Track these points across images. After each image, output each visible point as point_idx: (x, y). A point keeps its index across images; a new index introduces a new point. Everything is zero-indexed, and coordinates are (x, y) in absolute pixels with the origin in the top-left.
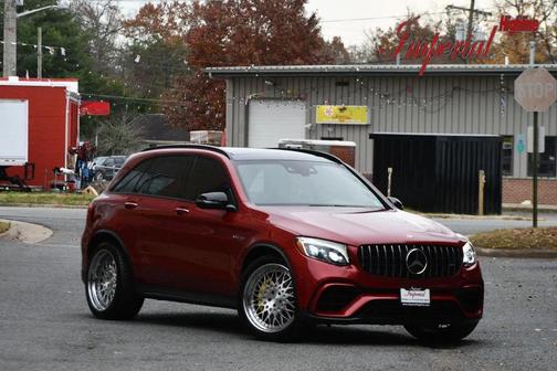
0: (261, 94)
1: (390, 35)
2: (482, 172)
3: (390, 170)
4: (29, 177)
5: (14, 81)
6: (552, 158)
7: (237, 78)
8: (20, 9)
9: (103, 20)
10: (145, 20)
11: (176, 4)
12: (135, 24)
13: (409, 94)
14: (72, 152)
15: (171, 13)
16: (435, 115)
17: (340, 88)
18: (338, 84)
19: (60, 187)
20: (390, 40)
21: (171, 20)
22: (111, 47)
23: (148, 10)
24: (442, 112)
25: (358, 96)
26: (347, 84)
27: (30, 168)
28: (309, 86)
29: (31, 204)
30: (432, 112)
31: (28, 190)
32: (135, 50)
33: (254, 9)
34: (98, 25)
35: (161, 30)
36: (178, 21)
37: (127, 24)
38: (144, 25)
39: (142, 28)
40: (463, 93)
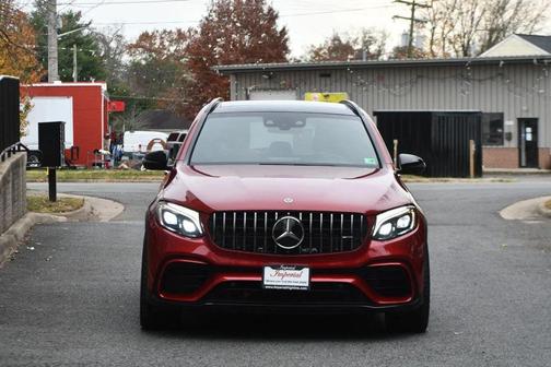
0: (260, 86)
1: (321, 49)
2: (472, 142)
3: (396, 142)
4: (75, 157)
5: (58, 83)
6: (500, 131)
7: (238, 74)
8: (59, 31)
9: (113, 45)
10: (143, 43)
11: (165, 31)
12: (137, 46)
13: (381, 83)
14: (106, 138)
15: (162, 38)
16: (403, 98)
17: (323, 79)
18: (322, 76)
19: (100, 165)
20: (321, 53)
21: (162, 43)
22: (119, 64)
23: (145, 37)
24: (409, 96)
25: (338, 84)
26: (329, 76)
27: (75, 151)
28: (297, 78)
29: (87, 180)
30: (400, 96)
31: (75, 168)
32: (136, 65)
33: (238, 25)
34: (110, 48)
35: (155, 51)
36: (167, 44)
37: (130, 47)
38: (142, 47)
39: (140, 49)
40: (425, 80)
